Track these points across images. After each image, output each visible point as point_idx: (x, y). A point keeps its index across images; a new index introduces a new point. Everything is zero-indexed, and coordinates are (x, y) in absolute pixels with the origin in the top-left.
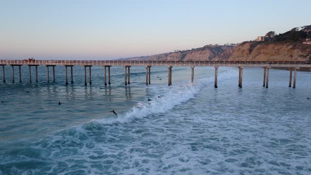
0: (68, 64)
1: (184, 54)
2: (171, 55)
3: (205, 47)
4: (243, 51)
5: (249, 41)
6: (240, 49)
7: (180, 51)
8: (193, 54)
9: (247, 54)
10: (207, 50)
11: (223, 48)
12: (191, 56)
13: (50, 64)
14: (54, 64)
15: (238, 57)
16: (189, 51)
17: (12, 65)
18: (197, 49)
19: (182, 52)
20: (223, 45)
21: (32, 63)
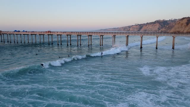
0: (68, 34)
1: (141, 26)
2: (133, 27)
3: (155, 21)
4: (182, 24)
5: (187, 17)
6: (180, 22)
7: (139, 24)
8: (147, 26)
9: (185, 26)
10: (157, 23)
11: (168, 22)
12: (146, 27)
13: (59, 34)
14: (61, 34)
15: (178, 28)
16: (145, 24)
17: (40, 35)
18: (150, 23)
19: (140, 25)
20: (168, 20)
21: (50, 33)
